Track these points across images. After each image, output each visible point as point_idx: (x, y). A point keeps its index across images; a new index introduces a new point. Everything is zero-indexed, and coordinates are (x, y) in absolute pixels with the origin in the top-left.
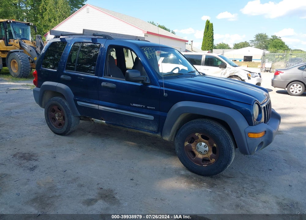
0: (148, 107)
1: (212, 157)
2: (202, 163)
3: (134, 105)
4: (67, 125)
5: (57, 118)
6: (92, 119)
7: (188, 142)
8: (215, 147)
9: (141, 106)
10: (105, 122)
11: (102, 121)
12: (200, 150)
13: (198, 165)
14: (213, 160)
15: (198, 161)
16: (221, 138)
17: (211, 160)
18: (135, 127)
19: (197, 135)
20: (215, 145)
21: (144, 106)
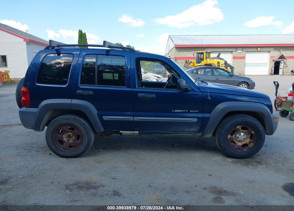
0: (191, 111)
1: (250, 143)
2: (243, 149)
3: (176, 111)
4: (86, 144)
5: (65, 139)
6: (121, 132)
7: (230, 135)
8: (253, 134)
9: (183, 111)
10: (138, 132)
11: (134, 132)
12: (240, 139)
13: (240, 151)
14: (252, 144)
15: (239, 148)
16: (259, 126)
17: (250, 144)
18: (175, 131)
19: (238, 128)
20: (253, 132)
21: (187, 111)
